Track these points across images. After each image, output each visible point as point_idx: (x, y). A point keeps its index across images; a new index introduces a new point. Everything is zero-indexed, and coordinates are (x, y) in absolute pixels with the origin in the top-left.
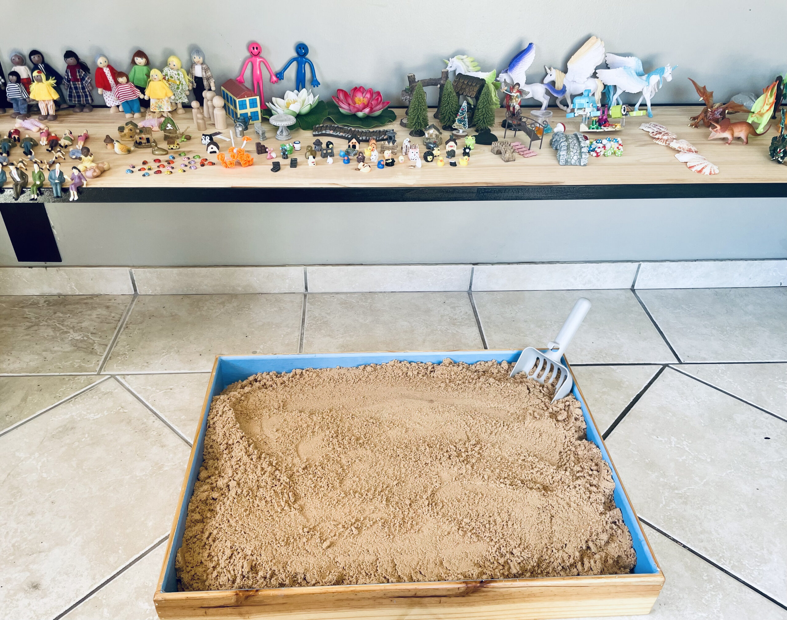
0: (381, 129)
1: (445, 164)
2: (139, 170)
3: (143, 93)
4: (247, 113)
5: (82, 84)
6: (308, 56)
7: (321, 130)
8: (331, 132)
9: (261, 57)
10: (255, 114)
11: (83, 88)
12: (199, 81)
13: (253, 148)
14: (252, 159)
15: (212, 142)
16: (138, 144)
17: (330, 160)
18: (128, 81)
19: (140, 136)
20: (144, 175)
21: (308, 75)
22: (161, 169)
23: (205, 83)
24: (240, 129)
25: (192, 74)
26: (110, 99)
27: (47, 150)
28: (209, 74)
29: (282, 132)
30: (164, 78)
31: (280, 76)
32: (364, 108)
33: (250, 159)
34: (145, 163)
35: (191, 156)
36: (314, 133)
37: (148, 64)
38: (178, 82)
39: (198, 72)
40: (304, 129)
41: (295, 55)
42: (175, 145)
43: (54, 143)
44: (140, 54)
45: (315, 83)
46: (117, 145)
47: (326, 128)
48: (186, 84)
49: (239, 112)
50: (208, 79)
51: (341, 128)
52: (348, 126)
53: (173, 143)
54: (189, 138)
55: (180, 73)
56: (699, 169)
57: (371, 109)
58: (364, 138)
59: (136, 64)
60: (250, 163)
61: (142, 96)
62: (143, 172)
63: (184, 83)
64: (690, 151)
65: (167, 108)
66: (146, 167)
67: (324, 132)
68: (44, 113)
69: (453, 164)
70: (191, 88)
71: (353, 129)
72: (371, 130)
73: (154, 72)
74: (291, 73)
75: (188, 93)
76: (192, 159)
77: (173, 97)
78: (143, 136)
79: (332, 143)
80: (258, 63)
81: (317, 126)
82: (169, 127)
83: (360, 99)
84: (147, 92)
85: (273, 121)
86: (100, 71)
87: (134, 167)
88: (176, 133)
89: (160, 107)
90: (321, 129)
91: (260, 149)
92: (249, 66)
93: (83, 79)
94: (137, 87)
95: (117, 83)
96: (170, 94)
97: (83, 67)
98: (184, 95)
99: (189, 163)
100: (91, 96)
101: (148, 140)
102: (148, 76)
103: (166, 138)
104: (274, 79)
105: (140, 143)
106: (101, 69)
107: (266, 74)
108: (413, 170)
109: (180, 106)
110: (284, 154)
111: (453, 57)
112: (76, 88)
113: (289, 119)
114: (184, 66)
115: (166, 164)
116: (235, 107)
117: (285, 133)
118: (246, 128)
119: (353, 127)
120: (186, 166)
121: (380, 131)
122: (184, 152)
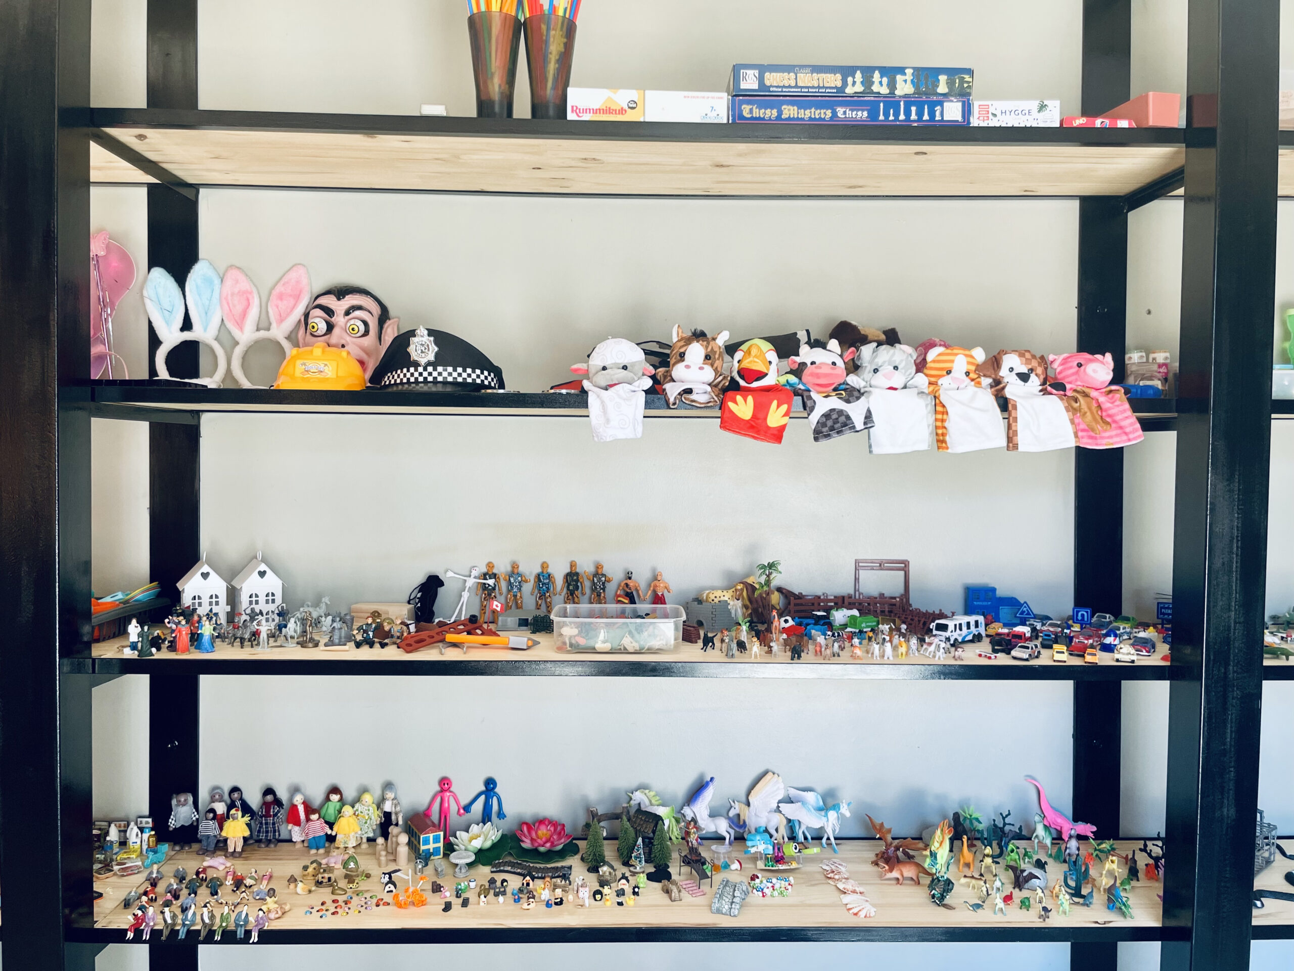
0: (559, 865)
1: (612, 903)
2: (318, 911)
3: (331, 828)
4: (429, 849)
5: (273, 820)
6: (496, 790)
7: (500, 867)
8: (509, 868)
9: (451, 792)
10: (436, 850)
11: (274, 824)
12: (387, 815)
13: (429, 887)
14: (426, 899)
15: (391, 881)
16: (319, 883)
17: (501, 898)
18: (320, 817)
19: (323, 876)
20: (321, 917)
21: (495, 807)
22: (338, 910)
23: (393, 817)
24: (420, 867)
25: (382, 809)
26: (297, 834)
27: (233, 890)
28: (398, 809)
29: (460, 869)
30: (354, 814)
31: (467, 808)
32: (545, 843)
33: (424, 899)
34: (323, 904)
35: (368, 895)
36: (493, 870)
37: (341, 800)
38: (367, 818)
39: (388, 807)
40: (483, 865)
41: (483, 788)
42: (355, 884)
43: (239, 883)
44: (335, 790)
45: (501, 815)
46: (300, 885)
47: (505, 864)
48: (376, 818)
49: (423, 848)
50: (396, 814)
51: (520, 864)
52: (527, 862)
53: (353, 882)
54: (368, 876)
55: (371, 808)
56: (855, 912)
57: (552, 843)
58: (540, 875)
59: (330, 801)
60: (423, 903)
61: (329, 832)
62: (320, 914)
63: (373, 818)
64: (854, 892)
65: (352, 843)
66: (324, 908)
67: (502, 868)
68: (231, 850)
69: (620, 904)
70: (378, 822)
71: (531, 865)
72: (549, 866)
73: (347, 810)
74: (478, 806)
75: (375, 827)
76: (368, 898)
77: (360, 832)
78: (326, 876)
79: (506, 881)
80: (447, 799)
81: (497, 862)
82: (352, 865)
83: (543, 832)
84: (335, 828)
85: (453, 858)
86: (294, 808)
87: (313, 908)
88: (357, 871)
89: (345, 843)
90: (500, 865)
91: (435, 887)
92: (438, 800)
93: (275, 815)
94: (326, 822)
95: (308, 819)
96: (357, 829)
97: (278, 802)
98: (370, 829)
99: (366, 903)
100: (279, 831)
101: (329, 879)
102: (340, 812)
103: (346, 876)
104: (462, 811)
105: (322, 882)
106: (296, 806)
107: (454, 808)
108: (581, 910)
109: (365, 840)
110: (458, 893)
111: (636, 791)
112: (266, 824)
113: (469, 857)
114: (375, 802)
115: (343, 904)
116: (419, 844)
117: (463, 871)
118: (426, 865)
119: (532, 863)
120: (362, 906)
121: (557, 867)
122: (361, 891)
